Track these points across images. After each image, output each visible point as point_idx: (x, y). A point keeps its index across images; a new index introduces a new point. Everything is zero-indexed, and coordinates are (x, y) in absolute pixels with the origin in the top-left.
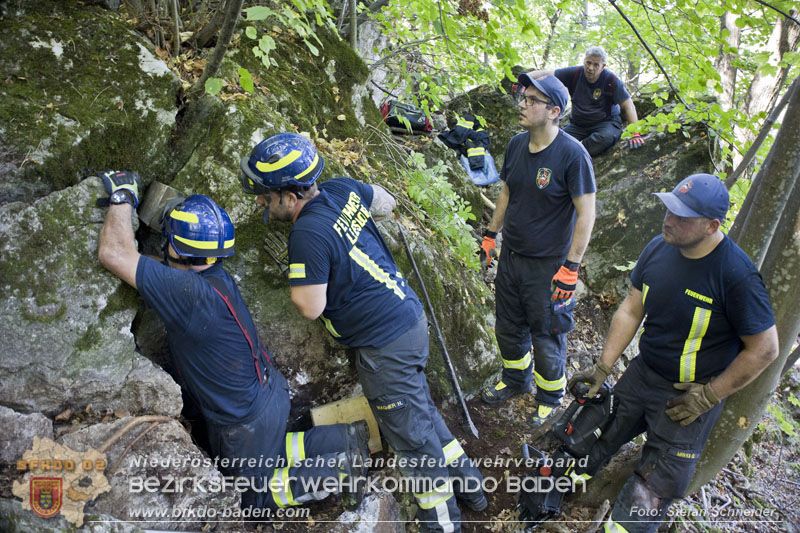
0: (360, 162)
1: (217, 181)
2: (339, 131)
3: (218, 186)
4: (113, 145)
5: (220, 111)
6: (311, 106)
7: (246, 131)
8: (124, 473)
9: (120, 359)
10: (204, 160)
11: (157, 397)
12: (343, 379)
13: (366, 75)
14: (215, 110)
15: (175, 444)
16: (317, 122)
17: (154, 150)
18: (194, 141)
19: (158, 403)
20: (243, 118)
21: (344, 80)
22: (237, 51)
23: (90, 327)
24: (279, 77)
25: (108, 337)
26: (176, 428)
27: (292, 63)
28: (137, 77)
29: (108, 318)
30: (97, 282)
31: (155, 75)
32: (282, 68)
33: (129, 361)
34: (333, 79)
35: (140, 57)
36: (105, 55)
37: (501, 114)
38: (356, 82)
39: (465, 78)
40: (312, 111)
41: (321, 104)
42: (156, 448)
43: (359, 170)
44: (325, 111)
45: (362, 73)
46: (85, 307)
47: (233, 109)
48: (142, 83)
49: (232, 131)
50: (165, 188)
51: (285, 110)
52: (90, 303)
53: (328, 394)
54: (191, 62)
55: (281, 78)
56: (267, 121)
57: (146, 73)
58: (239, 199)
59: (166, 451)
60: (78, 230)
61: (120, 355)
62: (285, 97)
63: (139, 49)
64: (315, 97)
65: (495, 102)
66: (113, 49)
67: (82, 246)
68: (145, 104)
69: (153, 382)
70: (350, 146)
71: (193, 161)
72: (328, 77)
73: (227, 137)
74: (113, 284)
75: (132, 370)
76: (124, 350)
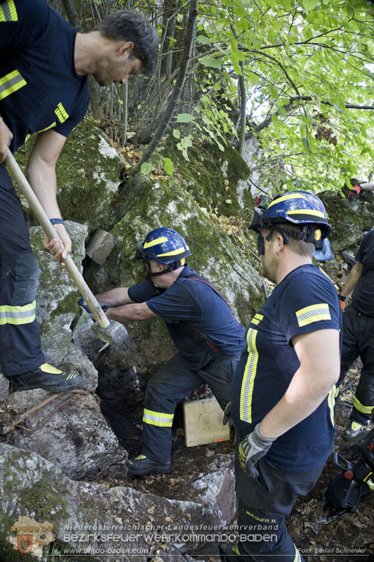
0: (238, 233)
1: (141, 233)
2: (226, 210)
4: (75, 201)
5: (148, 187)
6: (209, 191)
7: (164, 202)
8: (51, 425)
9: (60, 345)
10: (134, 218)
13: (248, 175)
14: (145, 185)
15: (89, 411)
16: (212, 202)
17: (101, 207)
18: (128, 205)
20: (163, 192)
21: (233, 176)
22: (163, 148)
23: (44, 321)
24: (189, 168)
25: (54, 330)
26: (91, 400)
27: (199, 160)
28: (97, 158)
29: (56, 317)
30: (53, 291)
31: (108, 158)
32: (192, 163)
33: (66, 349)
34: (225, 174)
35: (100, 144)
36: (77, 141)
37: (339, 212)
38: (241, 178)
39: (315, 184)
40: (209, 194)
41: (216, 190)
42: (76, 412)
43: (237, 239)
44: (218, 195)
45: (246, 173)
46: (42, 307)
47: (157, 186)
48: (99, 161)
49: (155, 199)
50: (105, 233)
51: (192, 191)
52: (46, 304)
53: (198, 393)
54: (133, 152)
55: (191, 169)
56: (180, 196)
57: (102, 155)
59: (82, 415)
60: (44, 254)
61: (61, 343)
62: (193, 182)
63: (100, 139)
64: (212, 185)
65: (335, 203)
66: (83, 138)
67: (46, 266)
68: (99, 176)
69: (80, 365)
70: (232, 222)
71: (126, 218)
72: (222, 173)
73: (151, 204)
74: (63, 294)
75: (66, 356)
76: (64, 340)
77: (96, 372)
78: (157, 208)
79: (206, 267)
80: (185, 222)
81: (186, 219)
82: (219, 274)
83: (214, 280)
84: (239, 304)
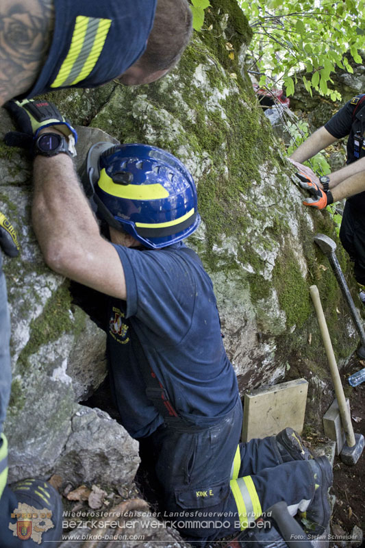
1: (156, 127)
3: (158, 135)
7: (187, 66)
9: (53, 422)
10: (135, 100)
11: (107, 464)
12: (269, 367)
19: (108, 472)
21: (236, 38)
25: (32, 391)
33: (67, 422)
38: (245, 41)
45: (248, 33)
56: (208, 56)
58: (187, 154)
61: (54, 416)
69: (103, 446)
74: (38, 298)
75: (71, 434)
76: (58, 408)
77: (136, 445)
78: (176, 77)
79: (259, 182)
80: (224, 103)
81: (224, 97)
82: (276, 191)
83: (271, 203)
84: (304, 237)
